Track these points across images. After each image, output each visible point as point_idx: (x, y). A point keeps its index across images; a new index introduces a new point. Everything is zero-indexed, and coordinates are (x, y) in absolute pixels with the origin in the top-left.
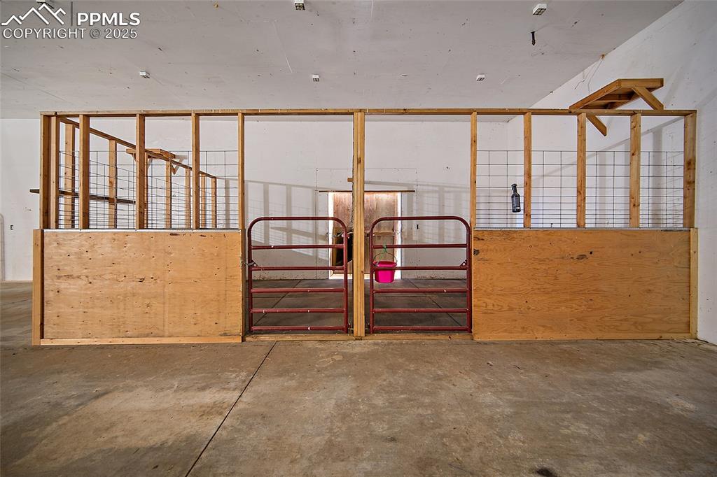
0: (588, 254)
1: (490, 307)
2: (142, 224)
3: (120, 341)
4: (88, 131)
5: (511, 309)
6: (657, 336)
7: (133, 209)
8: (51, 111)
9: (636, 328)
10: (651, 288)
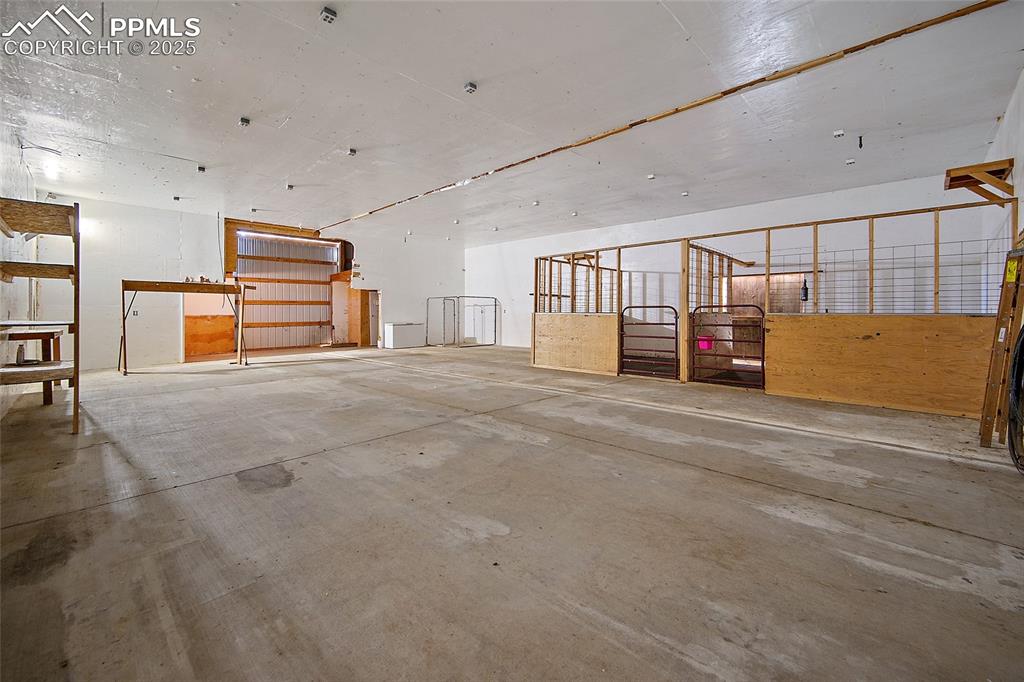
0: (874, 335)
1: (779, 370)
2: (573, 310)
3: (562, 369)
4: (552, 260)
5: (797, 374)
6: (960, 414)
7: (569, 300)
8: (538, 256)
9: (933, 403)
10: (952, 369)
